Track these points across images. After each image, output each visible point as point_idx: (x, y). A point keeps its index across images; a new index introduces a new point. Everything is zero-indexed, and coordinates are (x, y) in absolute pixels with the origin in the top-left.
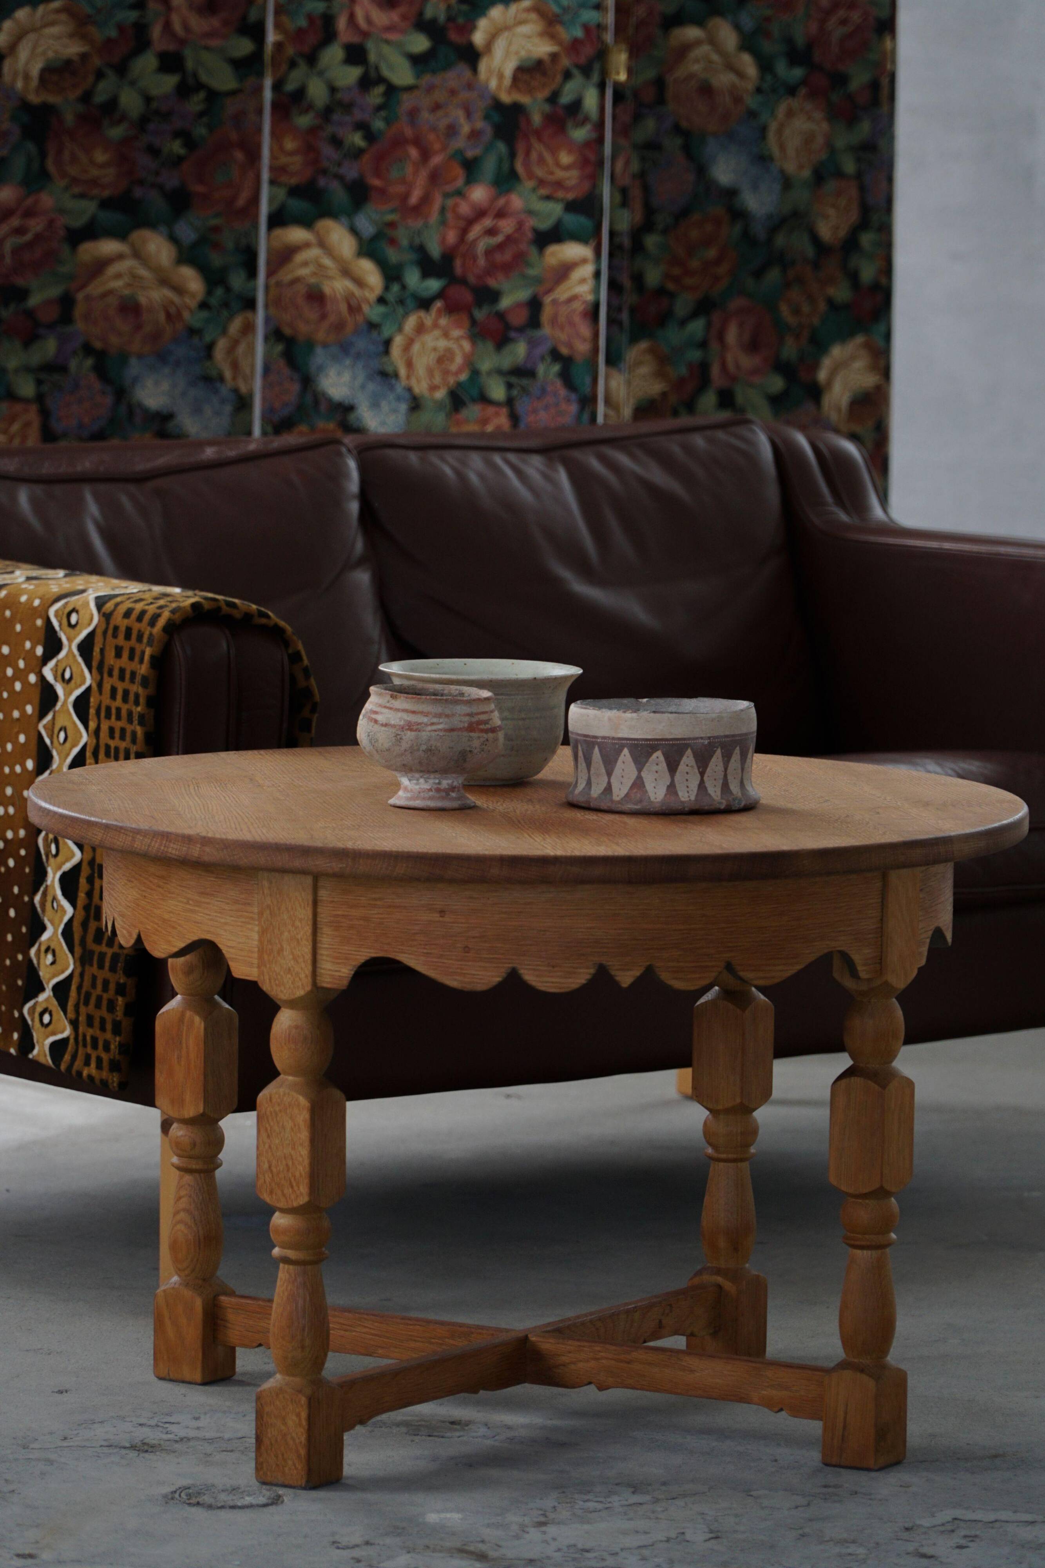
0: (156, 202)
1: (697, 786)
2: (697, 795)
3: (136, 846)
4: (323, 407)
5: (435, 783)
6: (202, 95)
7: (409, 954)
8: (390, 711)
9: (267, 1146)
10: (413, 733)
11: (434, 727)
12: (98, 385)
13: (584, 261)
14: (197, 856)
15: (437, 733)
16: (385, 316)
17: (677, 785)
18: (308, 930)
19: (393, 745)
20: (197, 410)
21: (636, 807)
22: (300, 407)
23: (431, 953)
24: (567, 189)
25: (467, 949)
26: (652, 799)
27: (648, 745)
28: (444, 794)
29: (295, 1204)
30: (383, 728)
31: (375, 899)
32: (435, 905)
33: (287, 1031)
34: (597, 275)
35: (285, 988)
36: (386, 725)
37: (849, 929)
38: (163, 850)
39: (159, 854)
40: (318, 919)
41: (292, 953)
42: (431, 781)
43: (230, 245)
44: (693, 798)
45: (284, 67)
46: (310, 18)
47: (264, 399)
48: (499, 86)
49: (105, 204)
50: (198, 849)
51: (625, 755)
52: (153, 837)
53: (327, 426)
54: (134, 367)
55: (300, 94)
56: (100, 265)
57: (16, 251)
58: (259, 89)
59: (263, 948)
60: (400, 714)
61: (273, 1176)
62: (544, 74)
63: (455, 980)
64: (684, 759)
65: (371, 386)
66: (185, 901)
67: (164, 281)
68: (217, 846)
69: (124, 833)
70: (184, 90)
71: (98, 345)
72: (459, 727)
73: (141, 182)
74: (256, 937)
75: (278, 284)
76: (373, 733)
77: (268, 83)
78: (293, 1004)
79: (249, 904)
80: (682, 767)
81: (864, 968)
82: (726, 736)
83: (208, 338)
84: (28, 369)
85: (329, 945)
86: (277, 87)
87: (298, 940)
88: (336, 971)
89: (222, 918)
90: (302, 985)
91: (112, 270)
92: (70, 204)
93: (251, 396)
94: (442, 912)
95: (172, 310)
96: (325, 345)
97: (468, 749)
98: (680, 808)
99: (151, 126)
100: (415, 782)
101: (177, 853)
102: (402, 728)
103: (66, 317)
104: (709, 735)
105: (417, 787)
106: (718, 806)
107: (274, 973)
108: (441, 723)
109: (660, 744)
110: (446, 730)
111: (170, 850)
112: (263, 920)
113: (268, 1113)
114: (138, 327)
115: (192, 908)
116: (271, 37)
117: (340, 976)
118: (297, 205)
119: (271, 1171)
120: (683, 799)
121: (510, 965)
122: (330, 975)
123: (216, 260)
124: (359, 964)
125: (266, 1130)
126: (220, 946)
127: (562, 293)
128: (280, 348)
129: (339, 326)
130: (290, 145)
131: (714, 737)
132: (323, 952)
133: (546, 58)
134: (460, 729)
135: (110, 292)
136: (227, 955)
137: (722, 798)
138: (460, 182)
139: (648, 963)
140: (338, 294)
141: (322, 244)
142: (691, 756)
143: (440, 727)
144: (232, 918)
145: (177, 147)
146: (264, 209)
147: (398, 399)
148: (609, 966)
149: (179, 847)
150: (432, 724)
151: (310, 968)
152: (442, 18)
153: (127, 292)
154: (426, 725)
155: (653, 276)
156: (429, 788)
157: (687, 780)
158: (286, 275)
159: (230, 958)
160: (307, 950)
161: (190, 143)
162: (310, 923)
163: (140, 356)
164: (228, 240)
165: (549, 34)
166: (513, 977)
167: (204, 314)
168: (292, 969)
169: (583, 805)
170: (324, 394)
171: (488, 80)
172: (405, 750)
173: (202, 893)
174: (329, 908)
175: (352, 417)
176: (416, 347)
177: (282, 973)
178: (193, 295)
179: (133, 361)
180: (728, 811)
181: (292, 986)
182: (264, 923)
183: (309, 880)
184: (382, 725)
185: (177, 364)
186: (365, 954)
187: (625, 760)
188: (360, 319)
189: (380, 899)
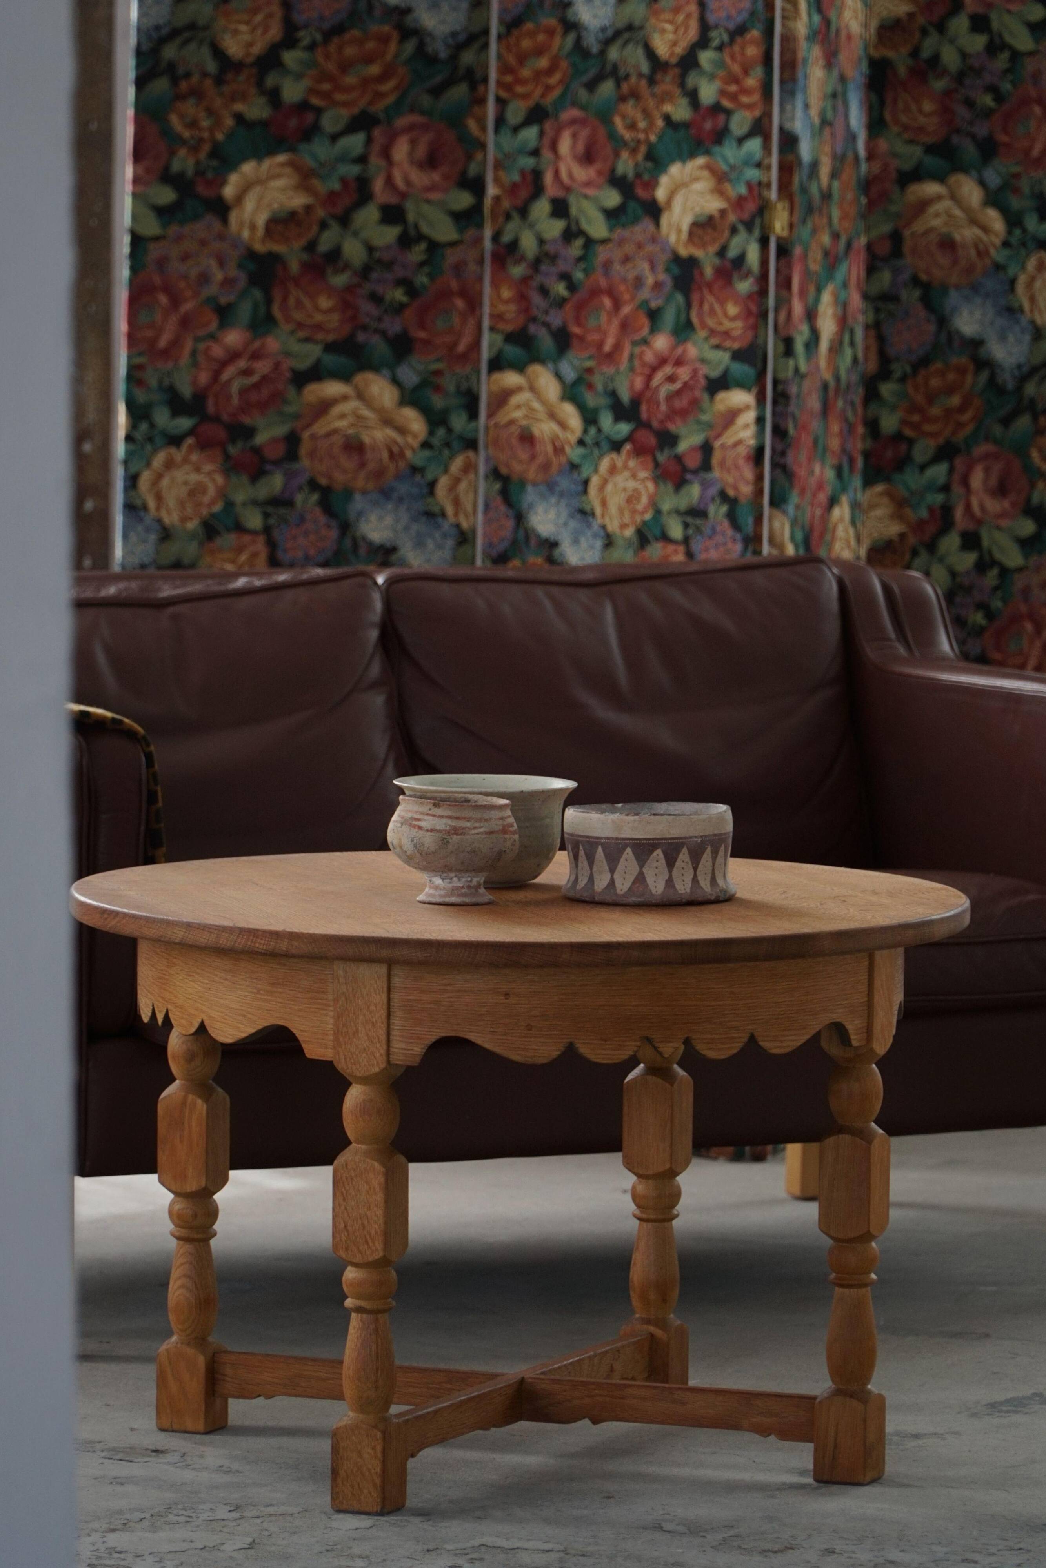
0: (379, 347)
1: (691, 880)
2: (691, 888)
3: (221, 942)
4: (533, 542)
5: (467, 881)
6: (423, 246)
7: (478, 1033)
8: (434, 818)
9: (343, 1208)
10: (459, 837)
11: (476, 831)
12: (323, 519)
13: (747, 407)
14: (285, 949)
15: (480, 836)
16: (584, 457)
17: (675, 880)
18: (384, 1013)
19: (440, 848)
20: (419, 544)
21: (639, 899)
22: (514, 542)
23: (496, 1032)
24: (734, 339)
25: (529, 1027)
26: (654, 892)
27: (649, 844)
28: (473, 890)
29: (371, 1259)
30: (429, 833)
31: (445, 985)
32: (500, 988)
33: (362, 1104)
34: (760, 421)
35: (360, 1066)
36: (432, 831)
37: (846, 1002)
38: (250, 945)
39: (246, 949)
40: (392, 1004)
41: (367, 1035)
42: (464, 880)
43: (451, 388)
44: (688, 891)
45: (501, 219)
46: (523, 173)
47: (485, 535)
48: (678, 240)
49: (329, 348)
50: (286, 943)
51: (628, 854)
52: (240, 934)
53: (536, 560)
54: (358, 503)
55: (514, 246)
56: (325, 407)
57: (243, 392)
58: (479, 240)
59: (338, 1031)
60: (444, 821)
61: (348, 1234)
62: (714, 229)
63: (519, 1054)
64: (681, 856)
65: (573, 524)
66: (256, 991)
67: (387, 421)
68: (305, 940)
69: (207, 931)
70: (406, 241)
71: (323, 481)
72: (496, 830)
73: (364, 328)
74: (332, 1021)
75: (496, 425)
76: (417, 839)
77: (488, 233)
78: (365, 1080)
79: (323, 992)
80: (678, 863)
81: (855, 1037)
82: (715, 835)
83: (430, 476)
84: (255, 503)
85: (402, 1026)
86: (496, 238)
87: (373, 1022)
88: (409, 1050)
89: (296, 1005)
90: (377, 1063)
91: (336, 410)
92: (296, 347)
93: (474, 531)
94: (507, 995)
95: (395, 449)
96: (535, 484)
97: (504, 850)
98: (679, 899)
99: (374, 275)
100: (448, 880)
101: (265, 947)
102: (449, 832)
103: (292, 454)
104: (701, 834)
105: (450, 885)
106: (709, 897)
107: (350, 1054)
108: (482, 827)
109: (660, 843)
110: (486, 833)
111: (257, 945)
112: (338, 1005)
113: (344, 1178)
114: (362, 465)
115: (263, 997)
116: (492, 190)
117: (411, 1054)
118: (513, 351)
119: (347, 1231)
120: (680, 892)
121: (569, 1040)
122: (403, 1053)
123: (438, 402)
124: (430, 1043)
125: (342, 1193)
126: (294, 1031)
127: (728, 438)
128: (498, 486)
129: (546, 467)
130: (506, 293)
131: (706, 836)
132: (395, 1033)
133: (716, 214)
134: (497, 832)
135: (335, 431)
136: (300, 1038)
137: (712, 890)
138: (645, 331)
139: (686, 1036)
140: (545, 435)
141: (532, 389)
142: (687, 855)
143: (482, 830)
144: (306, 1005)
145: (399, 295)
146: (486, 354)
147: (595, 536)
148: (653, 1039)
149: (266, 942)
150: (475, 828)
151: (385, 1047)
152: (631, 174)
153: (351, 431)
154: (470, 829)
155: (889, 423)
156: (461, 885)
157: (683, 875)
158: (503, 417)
159: (304, 1041)
160: (382, 1032)
161: (412, 291)
162: (385, 1007)
163: (364, 492)
164: (449, 384)
165: (719, 191)
166: (570, 1050)
167: (427, 453)
168: (367, 1049)
169: (587, 899)
170: (534, 530)
171: (668, 235)
172: (452, 852)
173: (273, 984)
174: (401, 994)
175: (556, 552)
176: (609, 488)
177: (357, 1053)
178: (415, 436)
179: (357, 497)
180: (717, 901)
181: (367, 1064)
182: (340, 1008)
183: (383, 970)
184: (427, 831)
185: (401, 500)
186: (437, 1034)
187: (628, 860)
188: (563, 459)
189: (449, 985)
